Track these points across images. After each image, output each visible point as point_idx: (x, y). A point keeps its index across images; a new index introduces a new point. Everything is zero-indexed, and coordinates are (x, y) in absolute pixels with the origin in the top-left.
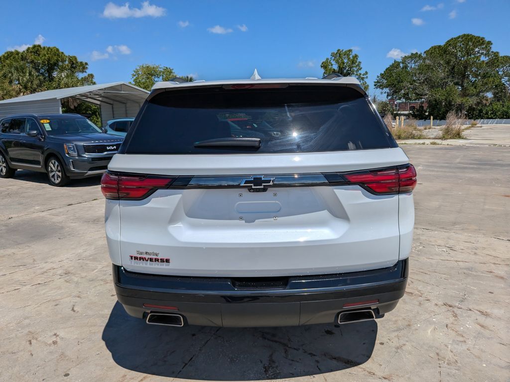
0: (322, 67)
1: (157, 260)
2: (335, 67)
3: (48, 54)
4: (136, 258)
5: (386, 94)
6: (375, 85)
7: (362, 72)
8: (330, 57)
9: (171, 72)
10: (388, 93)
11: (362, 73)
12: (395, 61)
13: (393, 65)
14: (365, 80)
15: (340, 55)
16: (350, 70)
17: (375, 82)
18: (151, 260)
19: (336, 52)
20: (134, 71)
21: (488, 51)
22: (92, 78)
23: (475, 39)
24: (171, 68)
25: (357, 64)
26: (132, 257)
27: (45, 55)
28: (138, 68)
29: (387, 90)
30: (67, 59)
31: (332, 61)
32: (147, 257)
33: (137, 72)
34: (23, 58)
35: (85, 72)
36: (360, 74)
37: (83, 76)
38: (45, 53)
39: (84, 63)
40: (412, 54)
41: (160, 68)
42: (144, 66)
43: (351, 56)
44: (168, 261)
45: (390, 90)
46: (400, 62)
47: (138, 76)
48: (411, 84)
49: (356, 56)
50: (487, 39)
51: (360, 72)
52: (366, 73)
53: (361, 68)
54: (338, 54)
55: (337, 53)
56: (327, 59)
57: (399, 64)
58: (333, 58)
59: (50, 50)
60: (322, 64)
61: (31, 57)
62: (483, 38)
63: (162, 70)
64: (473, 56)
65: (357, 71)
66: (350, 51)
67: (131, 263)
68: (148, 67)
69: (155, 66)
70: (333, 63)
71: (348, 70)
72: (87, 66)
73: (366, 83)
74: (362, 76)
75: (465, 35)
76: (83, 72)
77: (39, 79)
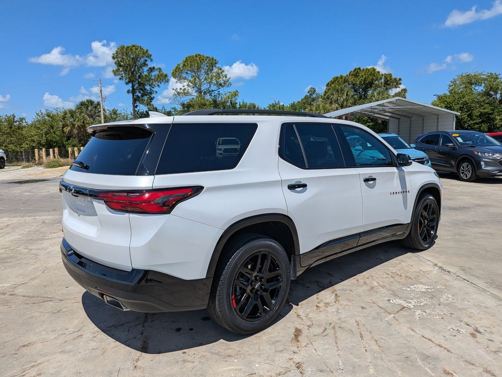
3: (365, 75)
9: (497, 78)
20: (451, 82)
22: (405, 93)
24: (497, 74)
27: (362, 76)
28: (456, 78)
30: (383, 77)
33: (454, 82)
34: (346, 81)
35: (399, 87)
37: (397, 92)
38: (363, 74)
39: (398, 79)
41: (484, 75)
42: (464, 75)
47: (455, 86)
59: (367, 71)
61: (351, 79)
63: (485, 77)
68: (468, 75)
69: (477, 74)
72: (401, 82)
76: (396, 87)
77: (354, 98)
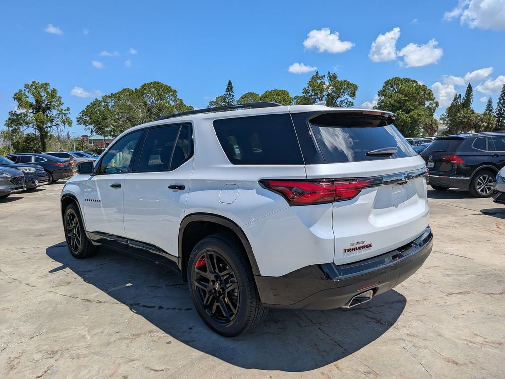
0: (15, 98)
1: (364, 247)
2: (32, 100)
4: (349, 250)
5: (90, 130)
6: (78, 122)
7: (63, 107)
8: (23, 89)
10: (92, 129)
11: (64, 109)
12: (96, 99)
13: (94, 102)
14: (68, 116)
15: (36, 87)
16: (50, 105)
17: (77, 118)
18: (360, 248)
19: (30, 84)
21: (175, 98)
23: (164, 87)
25: (57, 98)
26: (345, 250)
29: (91, 127)
31: (26, 93)
32: (357, 246)
36: (62, 109)
40: (112, 94)
43: (49, 90)
44: (370, 246)
45: (94, 127)
46: (101, 101)
48: (115, 122)
49: (54, 91)
50: (173, 88)
51: (61, 107)
52: (68, 109)
53: (63, 103)
54: (34, 87)
55: (32, 85)
56: (20, 91)
57: (100, 102)
58: (27, 90)
60: (15, 95)
62: (170, 87)
64: (164, 101)
65: (59, 106)
66: (47, 84)
67: (344, 256)
70: (29, 95)
71: (47, 104)
73: (69, 119)
74: (63, 111)
75: (155, 82)
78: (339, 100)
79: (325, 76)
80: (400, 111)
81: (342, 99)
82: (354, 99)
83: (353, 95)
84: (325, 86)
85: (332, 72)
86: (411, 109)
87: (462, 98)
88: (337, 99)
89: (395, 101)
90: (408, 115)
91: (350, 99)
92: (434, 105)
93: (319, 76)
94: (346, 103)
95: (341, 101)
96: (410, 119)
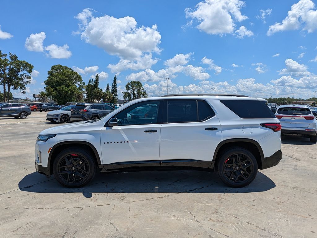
78: (19, 74)
79: (6, 55)
80: (64, 86)
81: (22, 73)
82: (31, 74)
83: (30, 71)
84: (8, 62)
85: (13, 53)
86: (70, 85)
87: (94, 81)
88: (18, 73)
89: (60, 79)
90: (68, 89)
91: (28, 74)
92: (82, 84)
93: (2, 54)
94: (25, 76)
95: (21, 75)
96: (69, 91)
